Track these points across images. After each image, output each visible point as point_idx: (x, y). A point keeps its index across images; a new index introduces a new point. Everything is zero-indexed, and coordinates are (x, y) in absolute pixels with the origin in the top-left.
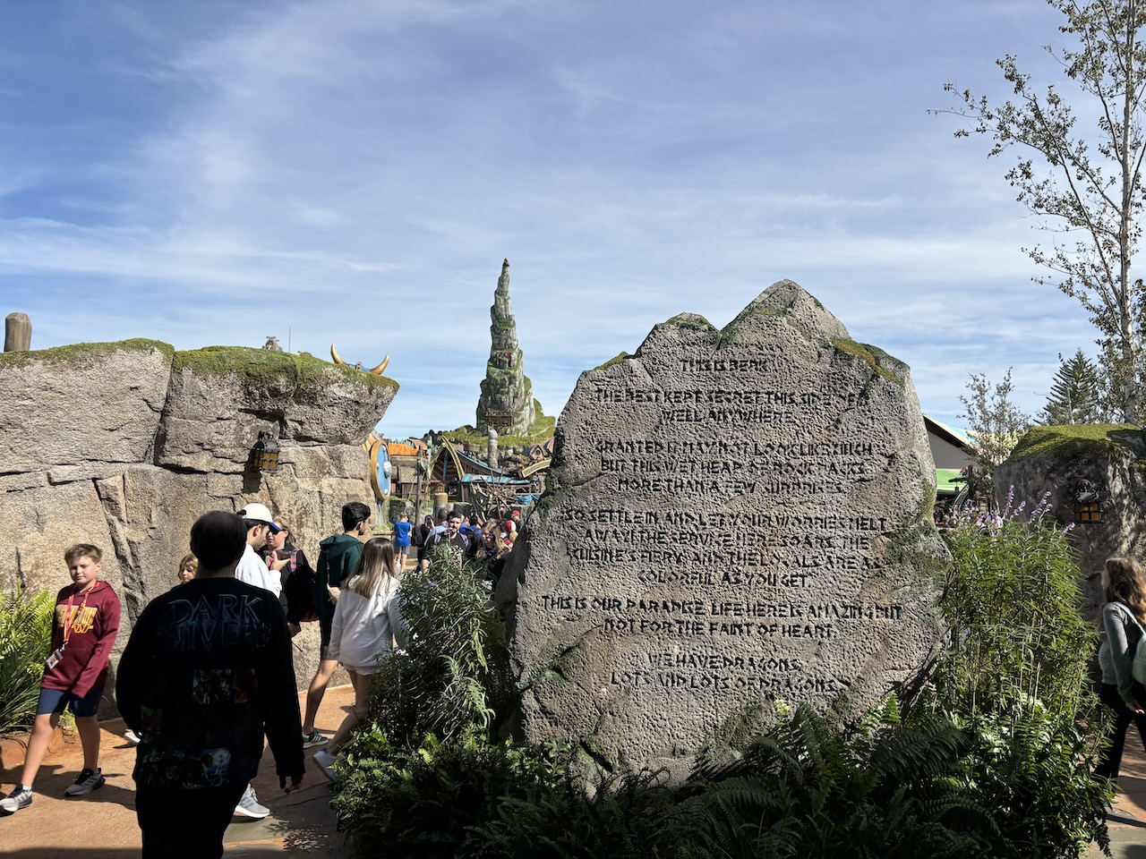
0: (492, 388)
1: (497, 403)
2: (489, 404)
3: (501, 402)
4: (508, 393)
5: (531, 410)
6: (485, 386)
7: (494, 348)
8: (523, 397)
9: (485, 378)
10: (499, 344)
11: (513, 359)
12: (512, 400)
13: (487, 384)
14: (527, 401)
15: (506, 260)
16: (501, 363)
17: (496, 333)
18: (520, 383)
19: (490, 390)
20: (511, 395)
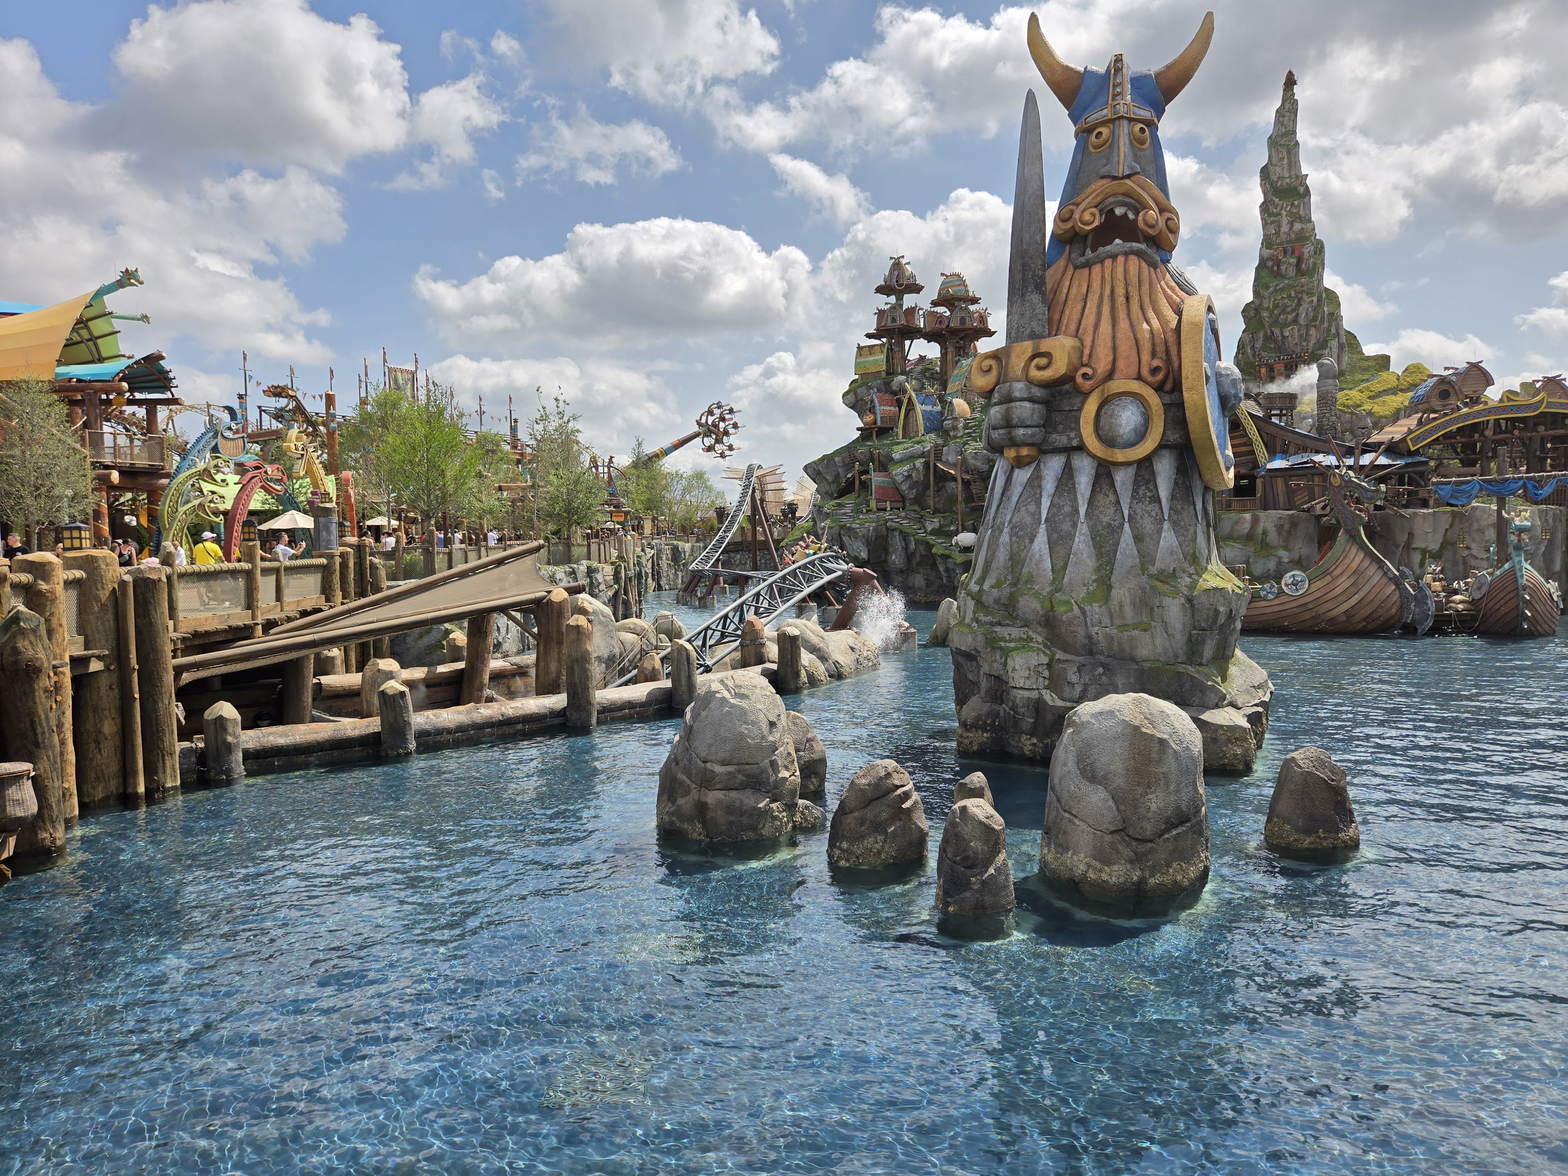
0: (1265, 314)
1: (1275, 341)
2: (1259, 344)
3: (1284, 337)
4: (1295, 321)
5: (1341, 347)
6: (1252, 313)
7: (1267, 242)
8: (1326, 325)
9: (1250, 298)
10: (1277, 233)
11: (1306, 256)
12: (1303, 332)
13: (1256, 310)
14: (1333, 331)
15: (1290, 73)
16: (1283, 268)
17: (1271, 215)
18: (1320, 300)
19: (1261, 320)
20: (1302, 321)
